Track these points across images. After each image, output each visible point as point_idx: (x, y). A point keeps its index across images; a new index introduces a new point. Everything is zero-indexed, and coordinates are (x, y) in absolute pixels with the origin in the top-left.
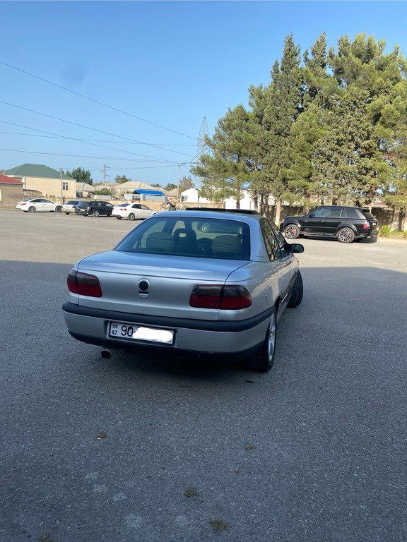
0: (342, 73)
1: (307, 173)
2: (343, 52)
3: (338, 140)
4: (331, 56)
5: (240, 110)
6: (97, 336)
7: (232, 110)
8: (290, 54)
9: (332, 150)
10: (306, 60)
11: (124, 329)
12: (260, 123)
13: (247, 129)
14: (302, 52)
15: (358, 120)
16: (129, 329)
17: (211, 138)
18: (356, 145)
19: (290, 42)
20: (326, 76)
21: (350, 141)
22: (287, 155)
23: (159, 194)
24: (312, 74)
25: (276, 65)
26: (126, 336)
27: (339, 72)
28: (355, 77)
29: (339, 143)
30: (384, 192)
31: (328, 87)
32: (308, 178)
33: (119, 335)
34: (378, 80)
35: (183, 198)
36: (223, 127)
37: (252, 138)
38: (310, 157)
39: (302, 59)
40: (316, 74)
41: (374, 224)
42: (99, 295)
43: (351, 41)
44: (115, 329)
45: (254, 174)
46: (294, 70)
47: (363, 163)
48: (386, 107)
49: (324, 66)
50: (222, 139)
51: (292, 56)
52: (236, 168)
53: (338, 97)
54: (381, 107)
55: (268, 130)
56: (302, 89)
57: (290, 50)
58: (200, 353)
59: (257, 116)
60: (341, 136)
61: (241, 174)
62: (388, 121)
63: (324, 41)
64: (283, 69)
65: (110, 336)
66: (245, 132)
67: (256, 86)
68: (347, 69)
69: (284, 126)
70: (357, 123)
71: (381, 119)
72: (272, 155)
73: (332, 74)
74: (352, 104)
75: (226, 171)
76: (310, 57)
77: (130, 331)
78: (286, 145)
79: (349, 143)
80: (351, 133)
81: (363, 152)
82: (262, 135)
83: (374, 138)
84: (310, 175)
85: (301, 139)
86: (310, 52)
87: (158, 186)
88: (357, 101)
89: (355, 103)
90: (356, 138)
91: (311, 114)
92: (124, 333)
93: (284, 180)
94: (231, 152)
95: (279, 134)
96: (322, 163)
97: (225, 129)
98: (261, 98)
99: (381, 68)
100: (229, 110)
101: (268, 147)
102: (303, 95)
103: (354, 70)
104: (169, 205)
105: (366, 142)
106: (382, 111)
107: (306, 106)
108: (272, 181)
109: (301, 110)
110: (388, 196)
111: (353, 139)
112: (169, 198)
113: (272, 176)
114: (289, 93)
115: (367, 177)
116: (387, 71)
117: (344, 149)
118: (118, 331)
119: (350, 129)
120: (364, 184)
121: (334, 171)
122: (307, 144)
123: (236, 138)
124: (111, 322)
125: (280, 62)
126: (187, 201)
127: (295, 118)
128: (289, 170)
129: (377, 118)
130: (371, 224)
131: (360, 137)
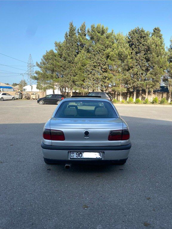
0: (93, 39)
1: (83, 79)
2: (93, 31)
3: (94, 65)
4: (88, 32)
5: (52, 52)
6: (63, 159)
7: (48, 51)
8: (72, 30)
9: (92, 69)
10: (78, 32)
11: (77, 154)
12: (61, 57)
13: (56, 60)
14: (77, 29)
15: (101, 58)
16: (80, 154)
17: (39, 63)
18: (101, 68)
19: (71, 25)
20: (87, 40)
21: (99, 66)
22: (74, 71)
23: (10, 88)
24: (81, 38)
25: (66, 34)
26: (79, 157)
27: (92, 38)
28: (98, 41)
29: (95, 67)
30: (112, 86)
31: (88, 44)
32: (83, 81)
33: (75, 157)
34: (107, 42)
35: (24, 89)
36: (45, 59)
37: (58, 64)
38: (83, 72)
39: (77, 32)
40: (83, 39)
41: (112, 99)
42: (64, 139)
43: (96, 26)
44: (73, 155)
45: (60, 79)
46: (74, 36)
47: (104, 75)
48: (111, 53)
49: (85, 35)
50: (44, 64)
51: (73, 31)
52: (52, 76)
53: (93, 48)
54: (109, 53)
55: (65, 61)
56: (77, 44)
57: (72, 28)
58: (113, 161)
59: (59, 54)
60: (95, 64)
61: (55, 79)
62: (112, 58)
63: (84, 25)
64: (69, 36)
65: (70, 158)
66: (55, 61)
67: (58, 42)
68: (95, 37)
69: (72, 59)
70: (101, 59)
71: (109, 57)
72: (67, 71)
73: (89, 39)
74: (99, 51)
75: (48, 78)
76: (80, 31)
77: (81, 155)
78: (73, 67)
79: (98, 67)
80: (99, 63)
81: (103, 70)
82: (63, 63)
83: (107, 65)
84: (84, 80)
85: (79, 65)
86: (80, 29)
87: (8, 84)
88: (100, 50)
89: (100, 51)
90: (101, 65)
91: (83, 54)
92: (77, 156)
93: (73, 82)
94: (49, 69)
95: (70, 62)
96: (88, 75)
97: (46, 60)
98: (60, 47)
99: (107, 38)
100: (47, 51)
101: (65, 68)
102: (78, 46)
103: (98, 38)
104: (19, 93)
105: (105, 66)
106: (110, 55)
107: (80, 51)
108: (69, 82)
109: (78, 53)
110: (114, 88)
111: (100, 65)
112: (15, 90)
113: (68, 80)
114: (73, 45)
115: (106, 80)
116: (110, 39)
117: (97, 69)
118: (75, 156)
119: (99, 61)
120: (105, 83)
121: (94, 78)
122: (82, 67)
123: (51, 63)
124: (70, 152)
125: (68, 33)
126: (26, 91)
127: (76, 56)
128: (75, 78)
129: (108, 57)
130: (111, 98)
131: (102, 64)
